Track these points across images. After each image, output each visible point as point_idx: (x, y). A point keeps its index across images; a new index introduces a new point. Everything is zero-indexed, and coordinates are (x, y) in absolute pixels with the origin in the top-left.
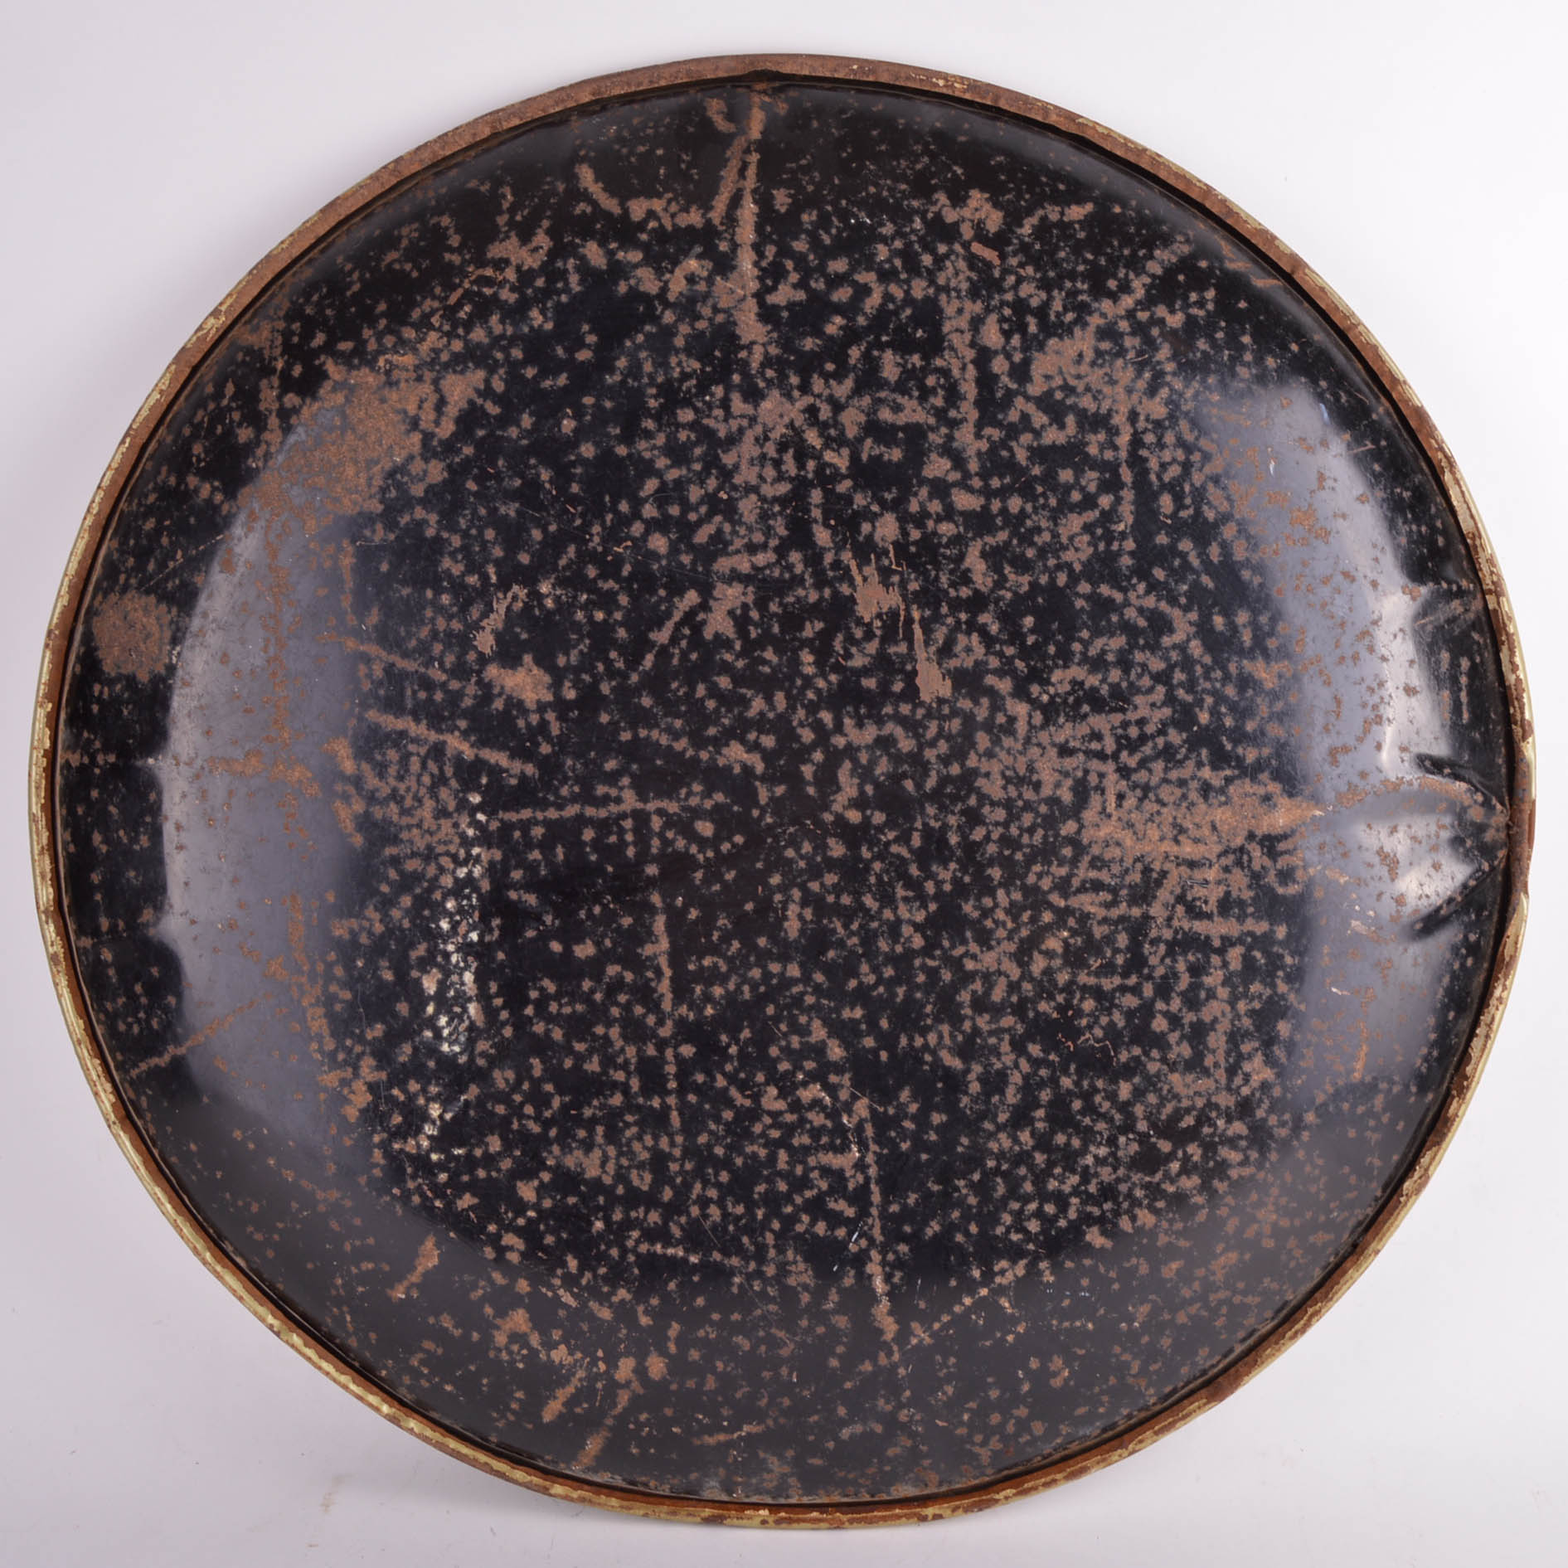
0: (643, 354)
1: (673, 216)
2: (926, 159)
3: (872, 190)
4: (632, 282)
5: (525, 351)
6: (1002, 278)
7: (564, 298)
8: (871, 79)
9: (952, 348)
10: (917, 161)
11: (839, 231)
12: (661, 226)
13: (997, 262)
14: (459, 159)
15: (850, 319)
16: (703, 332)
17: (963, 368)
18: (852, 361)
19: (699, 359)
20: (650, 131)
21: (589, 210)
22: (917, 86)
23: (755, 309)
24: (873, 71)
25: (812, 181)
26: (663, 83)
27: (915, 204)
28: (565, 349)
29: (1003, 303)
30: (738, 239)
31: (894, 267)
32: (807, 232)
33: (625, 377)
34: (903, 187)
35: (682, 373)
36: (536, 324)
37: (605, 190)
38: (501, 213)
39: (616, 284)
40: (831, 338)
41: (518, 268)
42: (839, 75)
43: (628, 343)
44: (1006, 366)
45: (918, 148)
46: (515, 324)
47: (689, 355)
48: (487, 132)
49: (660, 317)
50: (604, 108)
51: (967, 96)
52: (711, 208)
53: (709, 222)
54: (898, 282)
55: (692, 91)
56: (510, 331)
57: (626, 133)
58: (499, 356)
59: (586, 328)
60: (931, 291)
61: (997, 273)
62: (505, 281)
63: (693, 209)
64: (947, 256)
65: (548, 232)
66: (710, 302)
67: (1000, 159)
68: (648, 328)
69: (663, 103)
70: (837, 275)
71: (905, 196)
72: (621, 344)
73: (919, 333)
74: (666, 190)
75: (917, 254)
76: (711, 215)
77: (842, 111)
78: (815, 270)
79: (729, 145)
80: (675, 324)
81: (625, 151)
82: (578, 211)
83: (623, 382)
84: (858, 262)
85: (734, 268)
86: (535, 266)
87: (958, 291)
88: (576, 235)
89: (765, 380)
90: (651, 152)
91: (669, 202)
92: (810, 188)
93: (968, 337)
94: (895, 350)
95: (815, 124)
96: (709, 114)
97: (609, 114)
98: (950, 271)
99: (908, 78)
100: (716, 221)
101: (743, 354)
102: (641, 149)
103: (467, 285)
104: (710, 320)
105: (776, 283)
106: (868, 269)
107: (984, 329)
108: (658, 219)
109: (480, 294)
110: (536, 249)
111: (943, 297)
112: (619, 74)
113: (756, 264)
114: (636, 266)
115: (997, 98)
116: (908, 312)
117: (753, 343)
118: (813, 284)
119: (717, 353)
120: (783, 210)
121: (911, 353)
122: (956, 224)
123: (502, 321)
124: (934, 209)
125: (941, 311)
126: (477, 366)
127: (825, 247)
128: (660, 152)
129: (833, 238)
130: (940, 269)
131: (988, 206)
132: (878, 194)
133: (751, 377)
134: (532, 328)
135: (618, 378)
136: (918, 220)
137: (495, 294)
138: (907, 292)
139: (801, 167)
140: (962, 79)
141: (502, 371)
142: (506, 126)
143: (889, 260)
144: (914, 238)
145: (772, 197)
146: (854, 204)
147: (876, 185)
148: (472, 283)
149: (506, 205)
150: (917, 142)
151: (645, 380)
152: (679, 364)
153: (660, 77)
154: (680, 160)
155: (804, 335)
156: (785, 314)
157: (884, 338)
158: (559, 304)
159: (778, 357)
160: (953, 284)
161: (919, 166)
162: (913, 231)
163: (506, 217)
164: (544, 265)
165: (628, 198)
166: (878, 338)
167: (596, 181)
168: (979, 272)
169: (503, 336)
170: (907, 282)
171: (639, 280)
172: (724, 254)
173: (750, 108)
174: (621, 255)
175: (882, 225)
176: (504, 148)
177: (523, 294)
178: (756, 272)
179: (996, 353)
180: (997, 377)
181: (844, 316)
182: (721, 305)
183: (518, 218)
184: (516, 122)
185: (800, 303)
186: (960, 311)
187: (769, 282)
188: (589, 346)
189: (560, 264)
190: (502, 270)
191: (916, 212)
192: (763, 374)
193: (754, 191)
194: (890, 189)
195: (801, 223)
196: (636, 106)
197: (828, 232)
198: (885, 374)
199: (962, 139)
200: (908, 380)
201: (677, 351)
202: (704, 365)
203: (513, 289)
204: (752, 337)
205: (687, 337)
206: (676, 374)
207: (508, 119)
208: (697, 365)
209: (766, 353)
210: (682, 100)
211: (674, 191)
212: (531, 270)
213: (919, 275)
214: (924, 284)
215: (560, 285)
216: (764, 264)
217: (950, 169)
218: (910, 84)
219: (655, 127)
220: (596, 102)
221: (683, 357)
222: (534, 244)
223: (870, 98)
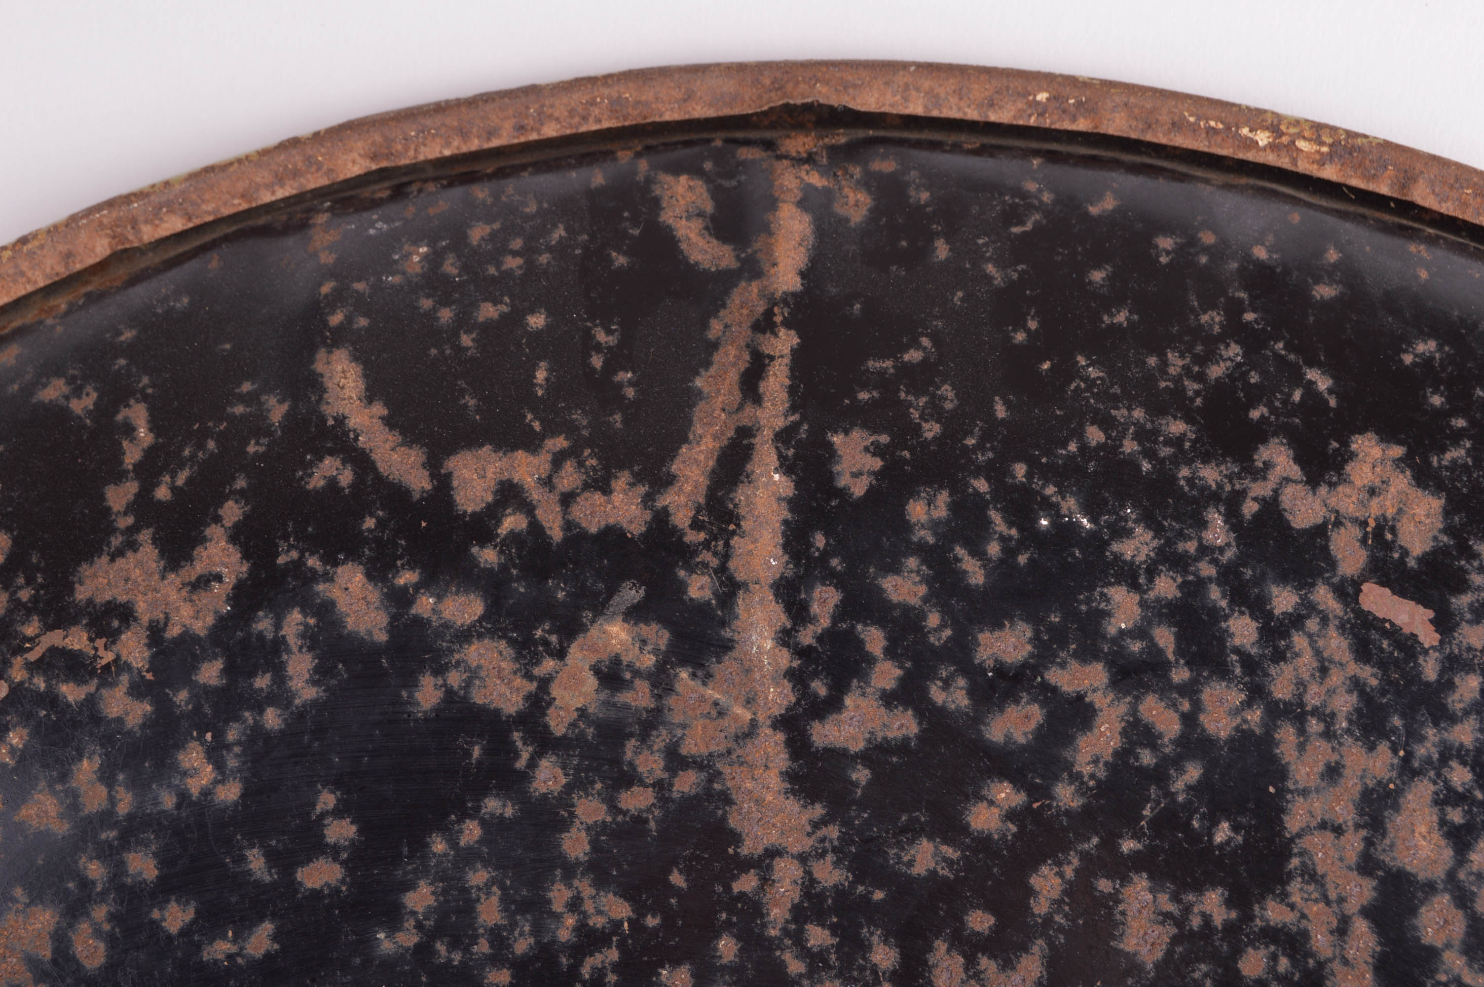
0: (478, 877)
1: (567, 499)
2: (1234, 351)
3: (1095, 435)
4: (455, 678)
5: (164, 861)
6: (1446, 685)
7: (272, 719)
8: (1082, 125)
9: (1311, 876)
10: (1209, 357)
11: (1010, 552)
12: (536, 528)
13: (1428, 637)
14: (29, 317)
15: (1034, 792)
16: (639, 820)
17: (1342, 930)
18: (1040, 907)
19: (628, 894)
20: (512, 263)
21: (346, 477)
22: (1200, 145)
23: (781, 760)
24: (1085, 108)
25: (935, 411)
26: (550, 131)
27: (1210, 474)
28: (271, 857)
29: (1447, 753)
30: (738, 568)
31: (1154, 649)
32: (922, 550)
33: (429, 936)
34: (1177, 427)
35: (582, 928)
36: (194, 786)
37: (389, 422)
38: (119, 477)
39: (412, 683)
40: (983, 842)
41: (156, 632)
42: (1003, 115)
43: (439, 846)
44: (1458, 927)
45: (1213, 319)
46: (138, 785)
47: (601, 882)
48: (102, 248)
49: (525, 777)
50: (399, 193)
51: (1330, 173)
52: (669, 481)
53: (661, 518)
54: (1166, 689)
55: (624, 157)
56: (125, 802)
57: (450, 267)
58: (95, 870)
59: (327, 800)
60: (1255, 716)
61: (1430, 670)
62: (119, 665)
63: (621, 481)
64: (1296, 620)
65: (236, 536)
66: (660, 739)
67: (1427, 347)
68: (492, 805)
69: (548, 182)
70: (1001, 669)
71: (1182, 457)
72: (420, 846)
73: (1223, 833)
74: (550, 430)
75: (1216, 615)
76: (668, 499)
77: (1013, 215)
78: (947, 654)
79: (718, 304)
80: (565, 799)
81: (446, 315)
82: (317, 481)
83: (423, 950)
84: (1059, 636)
85: (727, 646)
86: (201, 627)
87: (1328, 719)
88: (312, 544)
89: (805, 953)
90: (515, 319)
91: (558, 460)
92: (932, 430)
93: (1353, 843)
94: (1158, 878)
95: (942, 250)
96: (667, 217)
97: (409, 210)
98: (1306, 661)
99: (1177, 125)
100: (681, 518)
101: (747, 883)
102: (488, 311)
103: (18, 674)
104: (660, 786)
105: (839, 690)
106: (1087, 655)
107: (1396, 822)
108: (528, 508)
109: (52, 700)
110: (203, 583)
111: (1287, 734)
112: (440, 108)
113: (785, 638)
114: (466, 635)
115: (1408, 178)
116: (1193, 772)
117: (773, 853)
118: (937, 694)
119: (677, 879)
120: (859, 489)
121: (1199, 888)
122: (1320, 532)
123: (107, 777)
124: (1261, 489)
125: (1281, 773)
126: (36, 898)
127: (968, 592)
128: (537, 321)
129: (994, 569)
130: (1279, 656)
131: (1401, 482)
132: (1111, 449)
133: (770, 945)
134: (183, 797)
135: (408, 938)
136: (1216, 519)
137: (91, 701)
138: (1190, 720)
139: (906, 371)
140: (1318, 129)
141: (100, 913)
142: (149, 233)
143: (1141, 632)
144: (1207, 570)
145: (831, 452)
146: (1050, 473)
147: (1106, 423)
148: (33, 668)
149: (132, 455)
150: (1208, 305)
151: (483, 947)
152: (575, 905)
153: (542, 117)
154: (590, 345)
155: (913, 832)
156: (861, 775)
157: (1128, 846)
158: (257, 733)
159: (840, 892)
160: (1313, 698)
161: (1216, 371)
162: (1205, 550)
163: (131, 488)
164: (223, 625)
165: (451, 450)
166: (1110, 843)
167: (370, 397)
168: (1383, 664)
169: (106, 817)
170: (1190, 690)
171: (473, 674)
172: (701, 609)
173: (773, 204)
174: (425, 605)
175: (1121, 532)
176: (140, 293)
177: (163, 706)
178: (785, 659)
179: (1430, 888)
180: (1431, 954)
181: (1018, 780)
182: (689, 748)
183: (162, 493)
184: (175, 224)
185: (903, 747)
186: (1333, 772)
187: (820, 688)
188: (334, 851)
189: (263, 624)
190: (113, 636)
191: (1213, 497)
192: (799, 939)
193: (783, 437)
194: (1144, 435)
195: (904, 526)
196: (481, 193)
197: (978, 552)
198: (1130, 943)
199: (1325, 291)
200: (1189, 960)
201: (570, 871)
202: (641, 910)
203: (138, 690)
204: (772, 838)
205: (596, 831)
206: (565, 934)
207: (155, 217)
208: (621, 910)
209: (809, 882)
210: (598, 177)
211: (570, 429)
212: (187, 638)
213: (1222, 672)
214: (1237, 697)
215: (262, 682)
216: (807, 637)
217: (1298, 378)
218: (1181, 141)
219: (528, 252)
220: (382, 175)
221: (585, 886)
222: (199, 568)
223: (1084, 176)
